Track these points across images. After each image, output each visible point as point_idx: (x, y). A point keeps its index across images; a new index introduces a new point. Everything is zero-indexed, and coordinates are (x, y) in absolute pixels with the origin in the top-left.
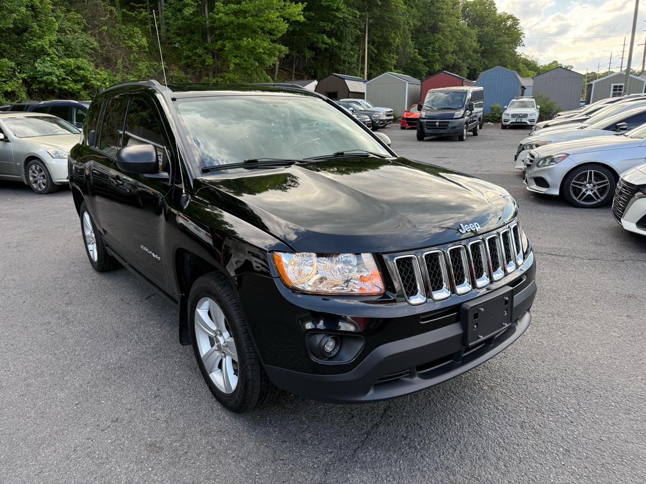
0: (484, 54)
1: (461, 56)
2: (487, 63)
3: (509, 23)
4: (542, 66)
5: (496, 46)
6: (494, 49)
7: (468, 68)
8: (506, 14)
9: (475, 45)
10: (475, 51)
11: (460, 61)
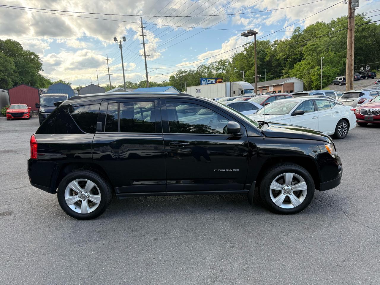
0: (21, 73)
1: (6, 74)
2: (24, 79)
3: (32, 57)
4: (53, 82)
5: (27, 69)
6: (26, 71)
7: (12, 82)
8: (30, 51)
9: (14, 67)
10: (14, 71)
11: (6, 77)
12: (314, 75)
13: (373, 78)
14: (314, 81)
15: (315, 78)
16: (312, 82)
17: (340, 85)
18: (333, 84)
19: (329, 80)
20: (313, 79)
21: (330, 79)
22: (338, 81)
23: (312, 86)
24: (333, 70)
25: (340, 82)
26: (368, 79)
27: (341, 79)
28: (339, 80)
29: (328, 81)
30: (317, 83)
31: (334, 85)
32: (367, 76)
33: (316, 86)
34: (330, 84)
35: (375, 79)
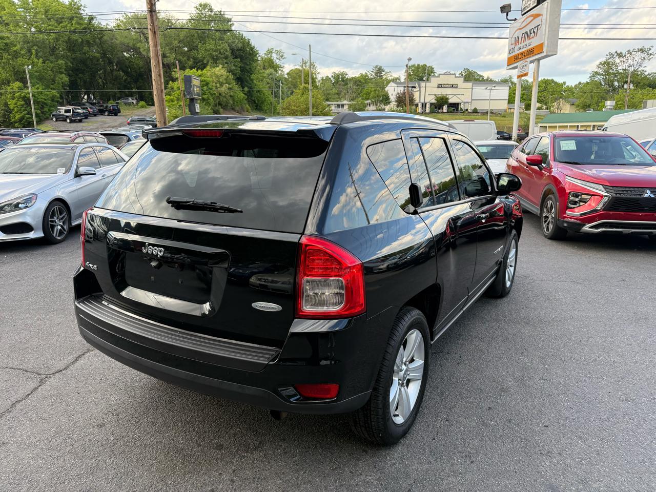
12: (13, 99)
13: (116, 115)
14: (16, 110)
15: (16, 104)
16: (10, 111)
17: (68, 121)
18: (54, 119)
19: (46, 111)
20: (11, 107)
21: (46, 109)
22: (63, 115)
23: (13, 120)
24: (48, 93)
25: (67, 117)
26: (108, 115)
27: (68, 111)
28: (65, 112)
29: (42, 113)
30: (22, 115)
31: (56, 121)
32: (107, 110)
33: (21, 120)
34: (47, 119)
35: (119, 116)
